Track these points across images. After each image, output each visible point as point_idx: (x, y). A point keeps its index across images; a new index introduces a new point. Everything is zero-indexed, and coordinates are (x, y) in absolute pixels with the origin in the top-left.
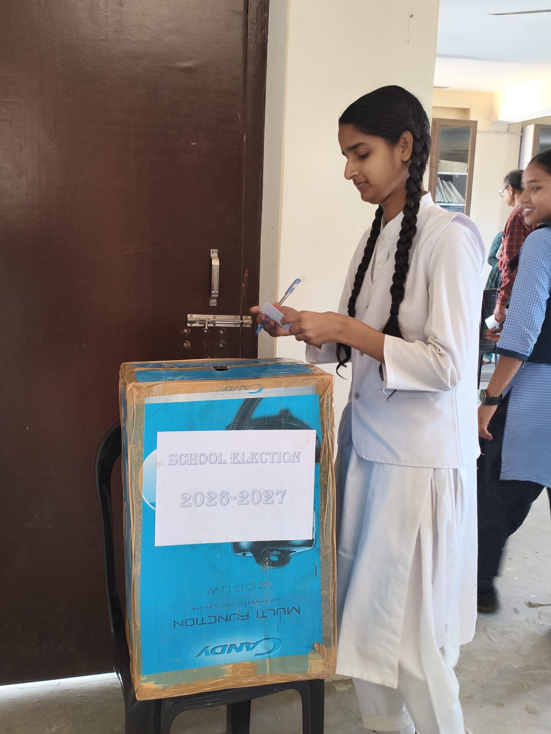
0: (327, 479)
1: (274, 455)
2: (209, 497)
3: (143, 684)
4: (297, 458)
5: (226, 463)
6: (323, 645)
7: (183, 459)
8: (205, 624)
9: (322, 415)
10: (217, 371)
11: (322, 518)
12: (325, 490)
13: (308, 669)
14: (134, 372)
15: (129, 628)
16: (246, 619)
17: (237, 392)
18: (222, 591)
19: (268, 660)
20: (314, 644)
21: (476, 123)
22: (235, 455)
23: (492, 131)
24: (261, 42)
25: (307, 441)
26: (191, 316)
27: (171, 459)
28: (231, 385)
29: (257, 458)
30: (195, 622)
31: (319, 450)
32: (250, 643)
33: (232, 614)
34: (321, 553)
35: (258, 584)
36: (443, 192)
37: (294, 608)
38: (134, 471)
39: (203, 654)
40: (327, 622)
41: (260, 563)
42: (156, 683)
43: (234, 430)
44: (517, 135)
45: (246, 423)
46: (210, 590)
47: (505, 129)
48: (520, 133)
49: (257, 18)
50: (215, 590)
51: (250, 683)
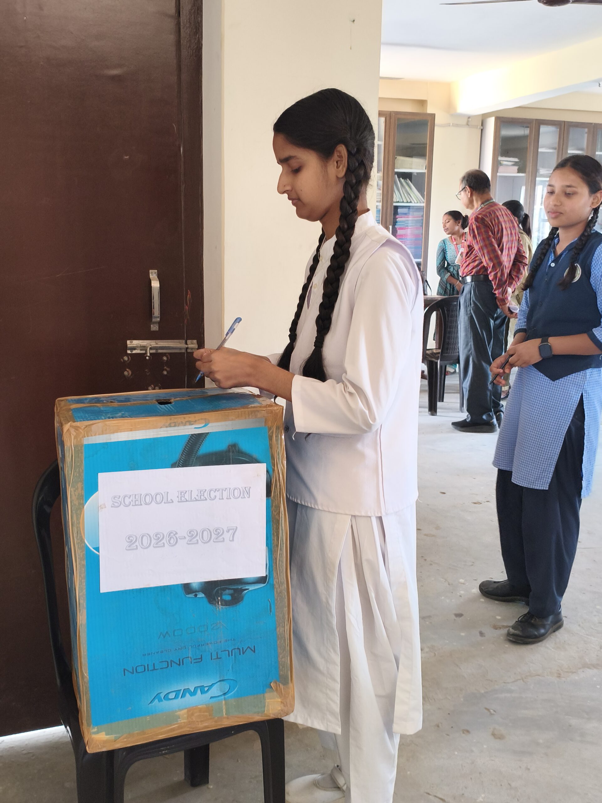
0: (279, 513)
1: (223, 491)
2: (156, 538)
3: (94, 736)
4: (248, 493)
5: (173, 502)
6: (280, 684)
7: (127, 501)
8: (156, 669)
9: (272, 448)
10: (160, 405)
11: (275, 553)
12: (277, 524)
13: (266, 709)
14: (70, 410)
15: (77, 679)
16: (200, 662)
17: (182, 427)
18: (174, 635)
19: (224, 702)
20: (271, 683)
21: (433, 116)
22: (182, 493)
23: (451, 124)
24: (195, 47)
25: (258, 475)
26: (130, 342)
27: (114, 501)
28: (176, 420)
29: (205, 495)
30: (146, 669)
31: (270, 485)
32: (205, 686)
33: (184, 658)
34: (275, 590)
35: (211, 625)
36: (401, 191)
37: (248, 647)
38: (75, 516)
39: (155, 701)
40: (283, 660)
41: (213, 603)
42: (106, 735)
43: (180, 467)
44: (477, 128)
45: (193, 459)
46: (160, 635)
47: (464, 122)
48: (480, 127)
49: (190, 22)
50: (166, 634)
51: (206, 727)
